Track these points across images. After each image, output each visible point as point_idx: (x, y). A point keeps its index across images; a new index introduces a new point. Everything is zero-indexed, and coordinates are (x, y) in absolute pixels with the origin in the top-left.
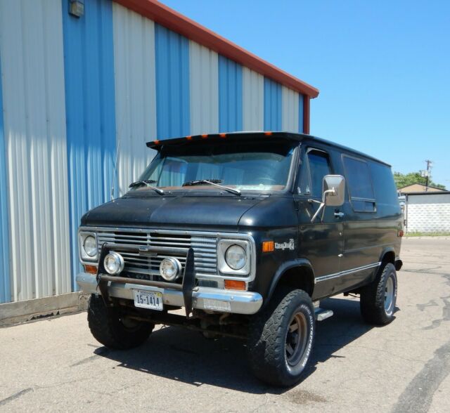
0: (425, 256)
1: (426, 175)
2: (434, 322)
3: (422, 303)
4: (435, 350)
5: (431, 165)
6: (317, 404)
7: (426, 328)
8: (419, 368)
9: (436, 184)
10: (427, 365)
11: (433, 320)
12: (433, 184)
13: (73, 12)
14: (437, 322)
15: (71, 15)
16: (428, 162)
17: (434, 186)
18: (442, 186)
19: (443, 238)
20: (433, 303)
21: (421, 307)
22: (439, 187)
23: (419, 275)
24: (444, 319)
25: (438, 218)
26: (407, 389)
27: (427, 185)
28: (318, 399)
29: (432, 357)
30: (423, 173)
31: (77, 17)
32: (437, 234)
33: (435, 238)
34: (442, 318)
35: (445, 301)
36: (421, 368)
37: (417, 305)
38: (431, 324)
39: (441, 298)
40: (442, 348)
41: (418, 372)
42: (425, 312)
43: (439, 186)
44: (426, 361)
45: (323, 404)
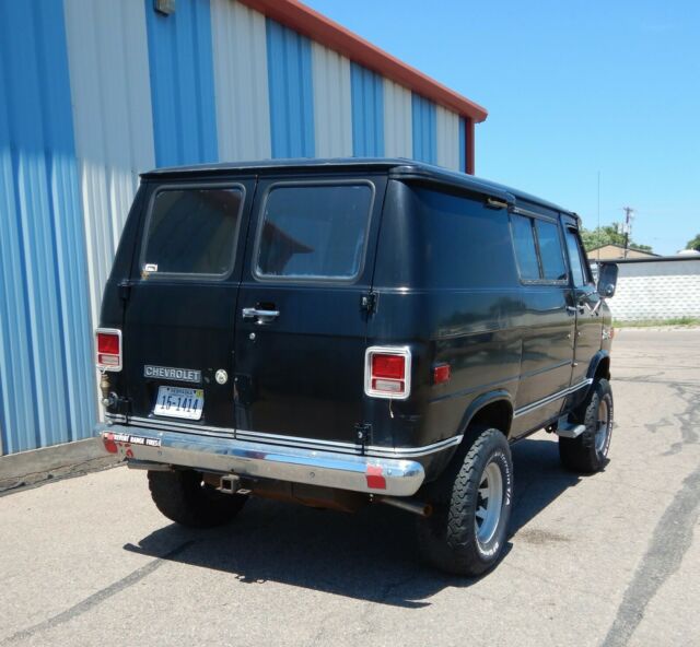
0: (637, 357)
1: (625, 231)
2: (673, 446)
3: (651, 423)
4: (682, 479)
5: (632, 214)
6: (558, 544)
7: (666, 454)
8: (669, 501)
9: (639, 245)
10: (677, 497)
11: (671, 443)
12: (634, 245)
13: (161, 8)
14: (676, 446)
15: (157, 12)
16: (628, 210)
17: (634, 248)
18: (647, 248)
19: (655, 329)
20: (665, 422)
21: (652, 428)
22: (642, 249)
23: (636, 384)
24: (686, 442)
25: (646, 300)
26: (660, 523)
27: (626, 248)
28: (557, 538)
29: (681, 487)
30: (620, 228)
31: (165, 15)
32: (646, 323)
33: (643, 330)
34: (682, 440)
35: (681, 419)
36: (671, 501)
37: (646, 425)
38: (669, 449)
39: (675, 415)
40: (691, 476)
41: (668, 504)
42: (657, 434)
43: (641, 247)
44: (675, 492)
45: (565, 543)
